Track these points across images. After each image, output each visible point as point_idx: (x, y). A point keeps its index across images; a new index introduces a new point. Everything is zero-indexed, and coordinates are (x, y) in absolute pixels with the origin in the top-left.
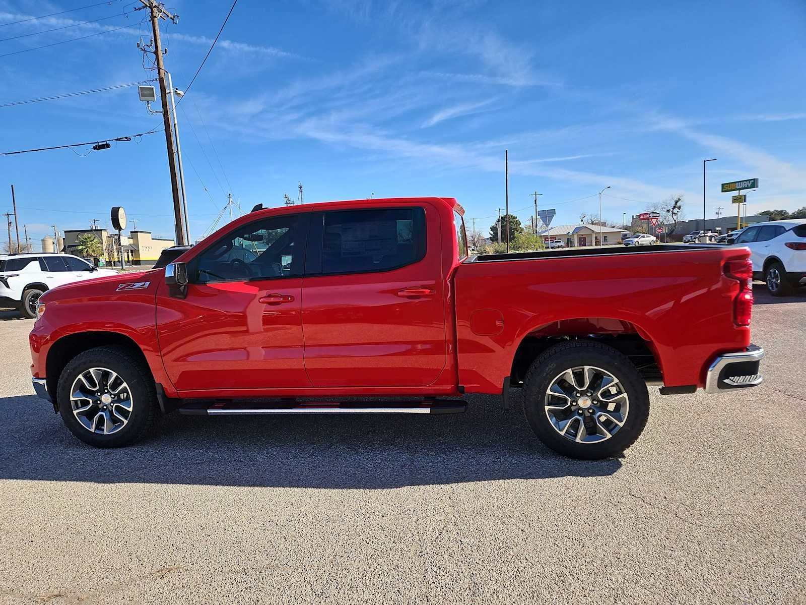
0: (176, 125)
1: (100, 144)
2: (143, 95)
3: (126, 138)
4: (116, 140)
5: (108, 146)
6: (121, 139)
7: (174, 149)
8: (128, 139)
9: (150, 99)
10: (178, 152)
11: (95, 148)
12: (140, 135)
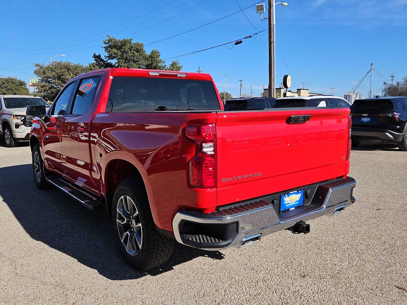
0: (275, 26)
1: (238, 41)
2: (258, 10)
3: (250, 36)
4: (245, 38)
5: (241, 42)
6: (247, 37)
7: (272, 40)
8: (250, 37)
9: (261, 11)
10: (273, 41)
11: (236, 44)
12: (256, 34)
